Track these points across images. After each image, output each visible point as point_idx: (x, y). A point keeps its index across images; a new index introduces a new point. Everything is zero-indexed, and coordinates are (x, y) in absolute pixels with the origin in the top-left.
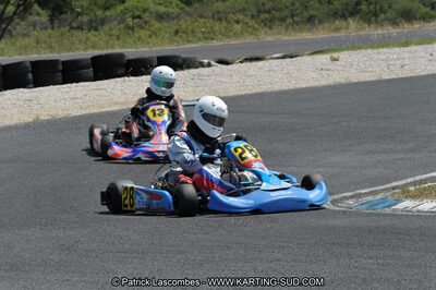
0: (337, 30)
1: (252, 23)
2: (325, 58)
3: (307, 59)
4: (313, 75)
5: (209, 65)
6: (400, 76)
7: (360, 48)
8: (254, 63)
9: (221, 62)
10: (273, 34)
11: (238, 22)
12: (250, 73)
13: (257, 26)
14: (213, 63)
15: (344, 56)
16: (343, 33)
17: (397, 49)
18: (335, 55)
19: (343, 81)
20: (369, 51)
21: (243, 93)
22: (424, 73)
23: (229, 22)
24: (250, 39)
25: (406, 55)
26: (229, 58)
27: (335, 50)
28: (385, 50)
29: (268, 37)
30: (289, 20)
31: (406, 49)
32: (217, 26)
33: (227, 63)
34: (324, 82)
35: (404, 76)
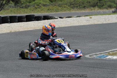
0: (92, 10)
1: (69, 7)
2: (88, 17)
3: (83, 17)
4: (85, 22)
5: (57, 18)
6: (108, 23)
7: (98, 15)
8: (69, 18)
9: (60, 18)
10: (74, 11)
11: (65, 7)
12: (68, 21)
13: (70, 8)
14: (58, 18)
15: (93, 17)
16: (93, 11)
17: (107, 16)
18: (91, 17)
19: (93, 24)
20: (100, 16)
21: (66, 26)
22: (115, 22)
23: (62, 7)
24: (68, 12)
25: (110, 17)
26: (62, 17)
27: (91, 15)
28: (104, 16)
29: (73, 11)
30: (79, 7)
31: (110, 16)
32: (59, 8)
33: (62, 18)
34: (88, 24)
35: (109, 23)
